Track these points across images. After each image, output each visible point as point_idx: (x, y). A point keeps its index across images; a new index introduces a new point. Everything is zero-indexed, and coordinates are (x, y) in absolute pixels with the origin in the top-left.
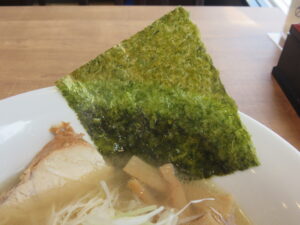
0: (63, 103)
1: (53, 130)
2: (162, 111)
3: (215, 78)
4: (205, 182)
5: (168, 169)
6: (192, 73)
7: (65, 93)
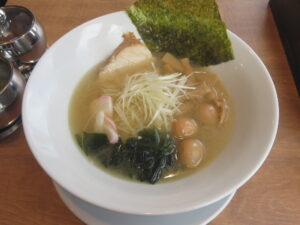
0: (129, 21)
1: (124, 36)
2: (185, 28)
3: (216, 10)
4: (205, 68)
5: (186, 61)
6: (203, 6)
7: (130, 15)
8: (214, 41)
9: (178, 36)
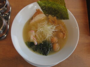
8: (64, 13)
9: (53, 10)
